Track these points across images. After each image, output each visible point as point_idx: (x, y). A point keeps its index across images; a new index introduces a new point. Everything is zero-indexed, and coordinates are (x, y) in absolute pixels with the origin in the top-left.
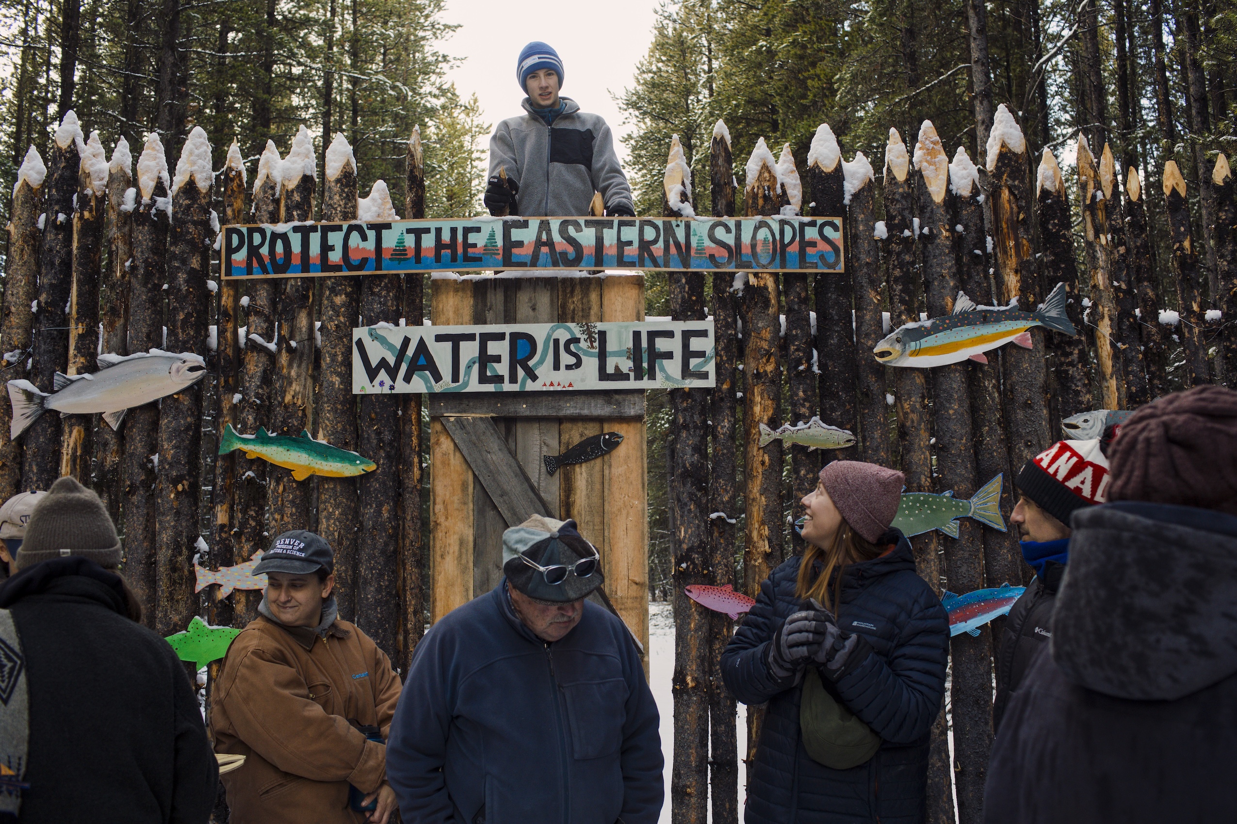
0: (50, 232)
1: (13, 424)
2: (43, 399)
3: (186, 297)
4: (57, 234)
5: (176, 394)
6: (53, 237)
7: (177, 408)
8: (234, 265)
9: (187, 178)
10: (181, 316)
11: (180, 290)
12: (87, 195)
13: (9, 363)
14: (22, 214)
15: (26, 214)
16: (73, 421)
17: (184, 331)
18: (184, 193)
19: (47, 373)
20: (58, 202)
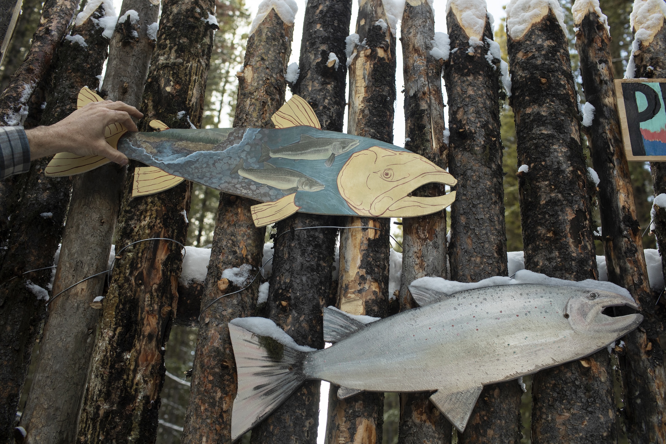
0: (313, 80)
1: (237, 404)
2: (302, 356)
3: (572, 183)
4: (324, 83)
5: (587, 358)
6: (317, 85)
7: (588, 389)
8: (646, 140)
9: (545, 12)
10: (570, 215)
11: (559, 171)
12: (380, 28)
13: (232, 287)
14: (267, 53)
15: (271, 55)
16: (358, 406)
17: (577, 242)
18: (542, 30)
19: (307, 309)
20: (324, 40)
